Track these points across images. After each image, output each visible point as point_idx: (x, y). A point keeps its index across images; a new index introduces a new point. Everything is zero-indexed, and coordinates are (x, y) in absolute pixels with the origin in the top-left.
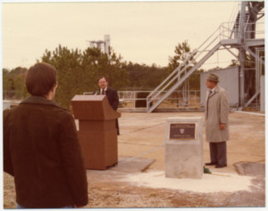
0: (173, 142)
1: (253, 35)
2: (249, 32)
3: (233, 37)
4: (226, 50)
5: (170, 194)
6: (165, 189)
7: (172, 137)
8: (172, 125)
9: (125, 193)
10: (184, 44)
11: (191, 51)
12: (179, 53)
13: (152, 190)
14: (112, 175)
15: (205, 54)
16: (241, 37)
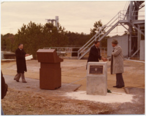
0: (91, 75)
1: (136, 18)
2: (135, 16)
3: (126, 19)
5: (89, 103)
6: (86, 101)
7: (90, 72)
8: (90, 66)
9: (65, 102)
10: (99, 22)
11: (103, 26)
12: (96, 27)
13: (79, 101)
14: (58, 92)
15: (110, 27)
16: (130, 19)
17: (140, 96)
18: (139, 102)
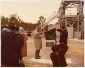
1: (64, 14)
2: (63, 13)
3: (58, 15)
4: (56, 19)
5: (47, 64)
6: (45, 63)
7: (46, 46)
8: (46, 42)
9: (32, 64)
10: (42, 16)
11: (44, 19)
12: (40, 19)
13: (41, 63)
14: (26, 58)
15: (50, 20)
16: (61, 15)
17: (75, 59)
18: (76, 63)
